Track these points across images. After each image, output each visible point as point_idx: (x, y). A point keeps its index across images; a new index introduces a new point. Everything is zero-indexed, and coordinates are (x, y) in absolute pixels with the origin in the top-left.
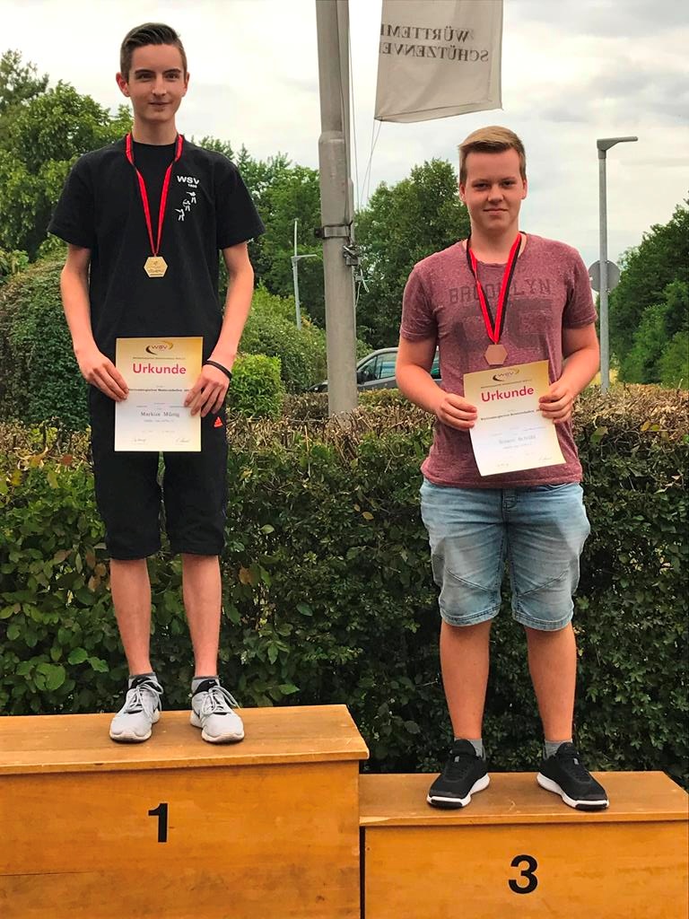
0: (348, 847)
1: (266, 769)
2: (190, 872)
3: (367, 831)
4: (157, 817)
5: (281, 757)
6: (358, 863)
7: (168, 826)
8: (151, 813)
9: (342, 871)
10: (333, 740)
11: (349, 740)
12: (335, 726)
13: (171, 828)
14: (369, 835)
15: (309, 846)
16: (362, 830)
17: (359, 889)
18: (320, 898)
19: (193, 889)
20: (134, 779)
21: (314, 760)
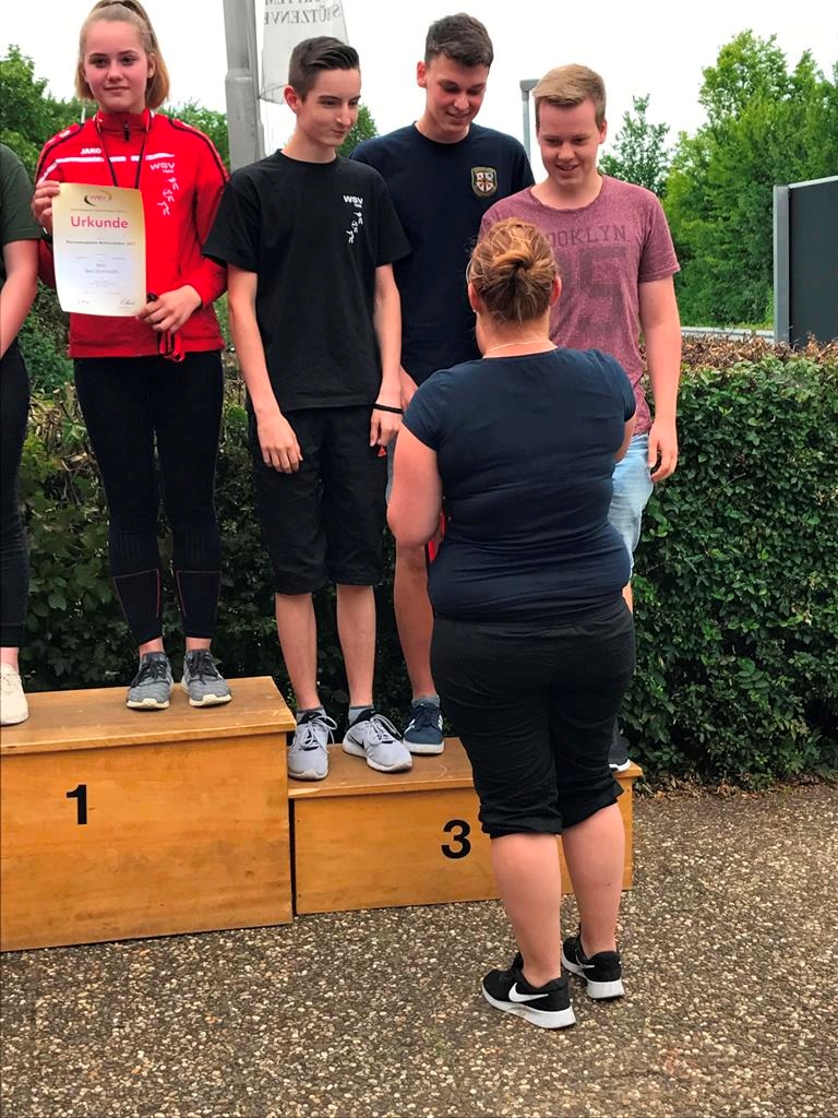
0: (277, 821)
1: (189, 745)
2: (112, 853)
3: (296, 803)
4: (76, 799)
5: (205, 732)
6: (288, 835)
7: (88, 807)
8: (70, 795)
9: (272, 845)
10: (259, 712)
11: (275, 712)
12: (260, 699)
13: (91, 809)
14: (298, 808)
15: (237, 821)
16: (292, 802)
17: (289, 862)
18: (249, 873)
19: (117, 871)
20: (49, 761)
21: (240, 733)
